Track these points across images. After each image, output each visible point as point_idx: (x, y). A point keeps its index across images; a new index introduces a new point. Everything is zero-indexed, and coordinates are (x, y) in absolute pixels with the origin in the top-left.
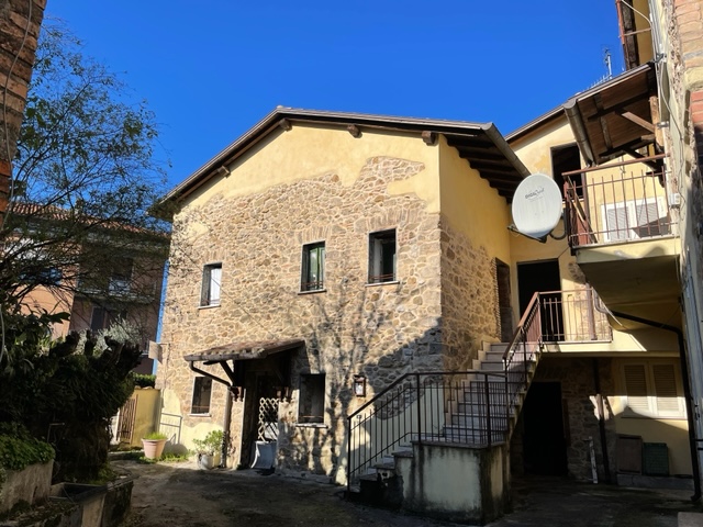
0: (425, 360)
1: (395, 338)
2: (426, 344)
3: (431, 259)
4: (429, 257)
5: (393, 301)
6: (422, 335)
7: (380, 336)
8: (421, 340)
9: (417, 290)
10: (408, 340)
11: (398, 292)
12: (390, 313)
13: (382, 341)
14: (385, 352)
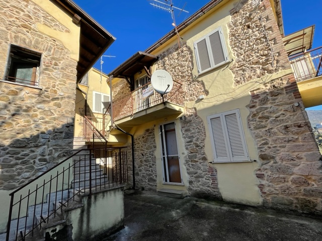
0: (60, 142)
1: (33, 126)
2: (62, 132)
3: (70, 83)
4: (68, 82)
5: (34, 100)
6: (59, 127)
7: (14, 123)
8: (58, 129)
9: (57, 99)
10: (46, 128)
11: (39, 95)
12: (28, 107)
13: (17, 127)
14: (20, 137)
